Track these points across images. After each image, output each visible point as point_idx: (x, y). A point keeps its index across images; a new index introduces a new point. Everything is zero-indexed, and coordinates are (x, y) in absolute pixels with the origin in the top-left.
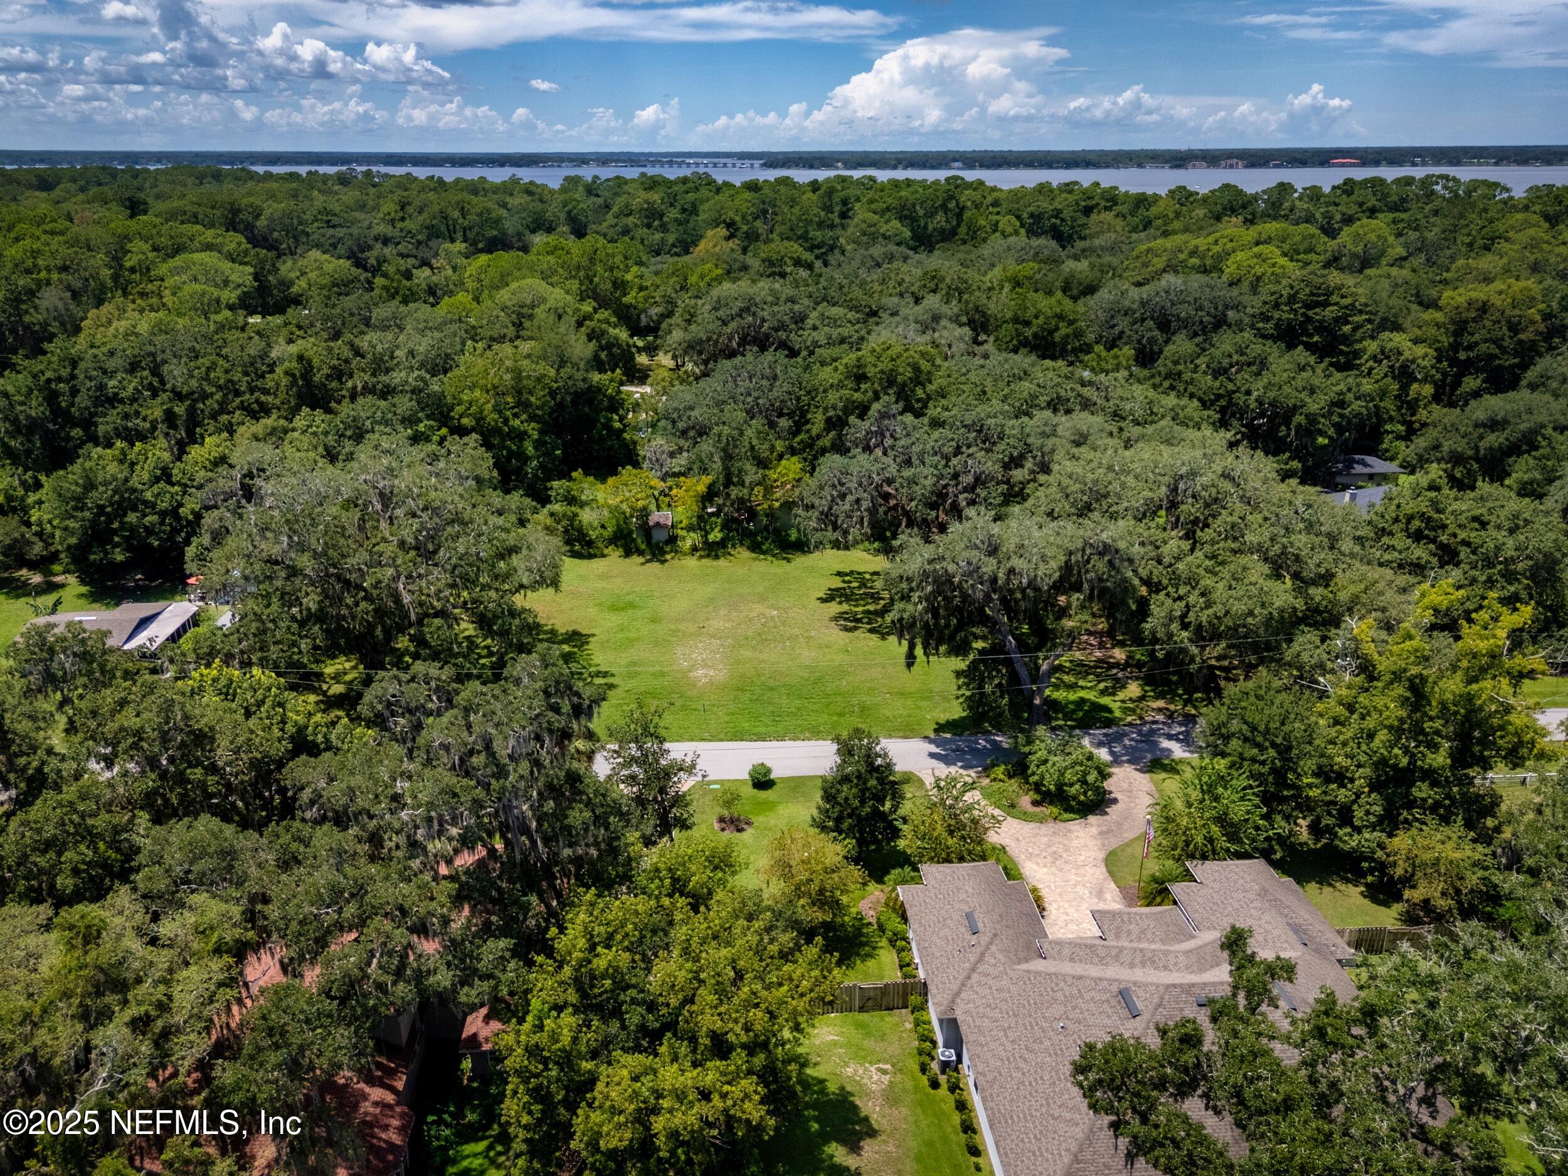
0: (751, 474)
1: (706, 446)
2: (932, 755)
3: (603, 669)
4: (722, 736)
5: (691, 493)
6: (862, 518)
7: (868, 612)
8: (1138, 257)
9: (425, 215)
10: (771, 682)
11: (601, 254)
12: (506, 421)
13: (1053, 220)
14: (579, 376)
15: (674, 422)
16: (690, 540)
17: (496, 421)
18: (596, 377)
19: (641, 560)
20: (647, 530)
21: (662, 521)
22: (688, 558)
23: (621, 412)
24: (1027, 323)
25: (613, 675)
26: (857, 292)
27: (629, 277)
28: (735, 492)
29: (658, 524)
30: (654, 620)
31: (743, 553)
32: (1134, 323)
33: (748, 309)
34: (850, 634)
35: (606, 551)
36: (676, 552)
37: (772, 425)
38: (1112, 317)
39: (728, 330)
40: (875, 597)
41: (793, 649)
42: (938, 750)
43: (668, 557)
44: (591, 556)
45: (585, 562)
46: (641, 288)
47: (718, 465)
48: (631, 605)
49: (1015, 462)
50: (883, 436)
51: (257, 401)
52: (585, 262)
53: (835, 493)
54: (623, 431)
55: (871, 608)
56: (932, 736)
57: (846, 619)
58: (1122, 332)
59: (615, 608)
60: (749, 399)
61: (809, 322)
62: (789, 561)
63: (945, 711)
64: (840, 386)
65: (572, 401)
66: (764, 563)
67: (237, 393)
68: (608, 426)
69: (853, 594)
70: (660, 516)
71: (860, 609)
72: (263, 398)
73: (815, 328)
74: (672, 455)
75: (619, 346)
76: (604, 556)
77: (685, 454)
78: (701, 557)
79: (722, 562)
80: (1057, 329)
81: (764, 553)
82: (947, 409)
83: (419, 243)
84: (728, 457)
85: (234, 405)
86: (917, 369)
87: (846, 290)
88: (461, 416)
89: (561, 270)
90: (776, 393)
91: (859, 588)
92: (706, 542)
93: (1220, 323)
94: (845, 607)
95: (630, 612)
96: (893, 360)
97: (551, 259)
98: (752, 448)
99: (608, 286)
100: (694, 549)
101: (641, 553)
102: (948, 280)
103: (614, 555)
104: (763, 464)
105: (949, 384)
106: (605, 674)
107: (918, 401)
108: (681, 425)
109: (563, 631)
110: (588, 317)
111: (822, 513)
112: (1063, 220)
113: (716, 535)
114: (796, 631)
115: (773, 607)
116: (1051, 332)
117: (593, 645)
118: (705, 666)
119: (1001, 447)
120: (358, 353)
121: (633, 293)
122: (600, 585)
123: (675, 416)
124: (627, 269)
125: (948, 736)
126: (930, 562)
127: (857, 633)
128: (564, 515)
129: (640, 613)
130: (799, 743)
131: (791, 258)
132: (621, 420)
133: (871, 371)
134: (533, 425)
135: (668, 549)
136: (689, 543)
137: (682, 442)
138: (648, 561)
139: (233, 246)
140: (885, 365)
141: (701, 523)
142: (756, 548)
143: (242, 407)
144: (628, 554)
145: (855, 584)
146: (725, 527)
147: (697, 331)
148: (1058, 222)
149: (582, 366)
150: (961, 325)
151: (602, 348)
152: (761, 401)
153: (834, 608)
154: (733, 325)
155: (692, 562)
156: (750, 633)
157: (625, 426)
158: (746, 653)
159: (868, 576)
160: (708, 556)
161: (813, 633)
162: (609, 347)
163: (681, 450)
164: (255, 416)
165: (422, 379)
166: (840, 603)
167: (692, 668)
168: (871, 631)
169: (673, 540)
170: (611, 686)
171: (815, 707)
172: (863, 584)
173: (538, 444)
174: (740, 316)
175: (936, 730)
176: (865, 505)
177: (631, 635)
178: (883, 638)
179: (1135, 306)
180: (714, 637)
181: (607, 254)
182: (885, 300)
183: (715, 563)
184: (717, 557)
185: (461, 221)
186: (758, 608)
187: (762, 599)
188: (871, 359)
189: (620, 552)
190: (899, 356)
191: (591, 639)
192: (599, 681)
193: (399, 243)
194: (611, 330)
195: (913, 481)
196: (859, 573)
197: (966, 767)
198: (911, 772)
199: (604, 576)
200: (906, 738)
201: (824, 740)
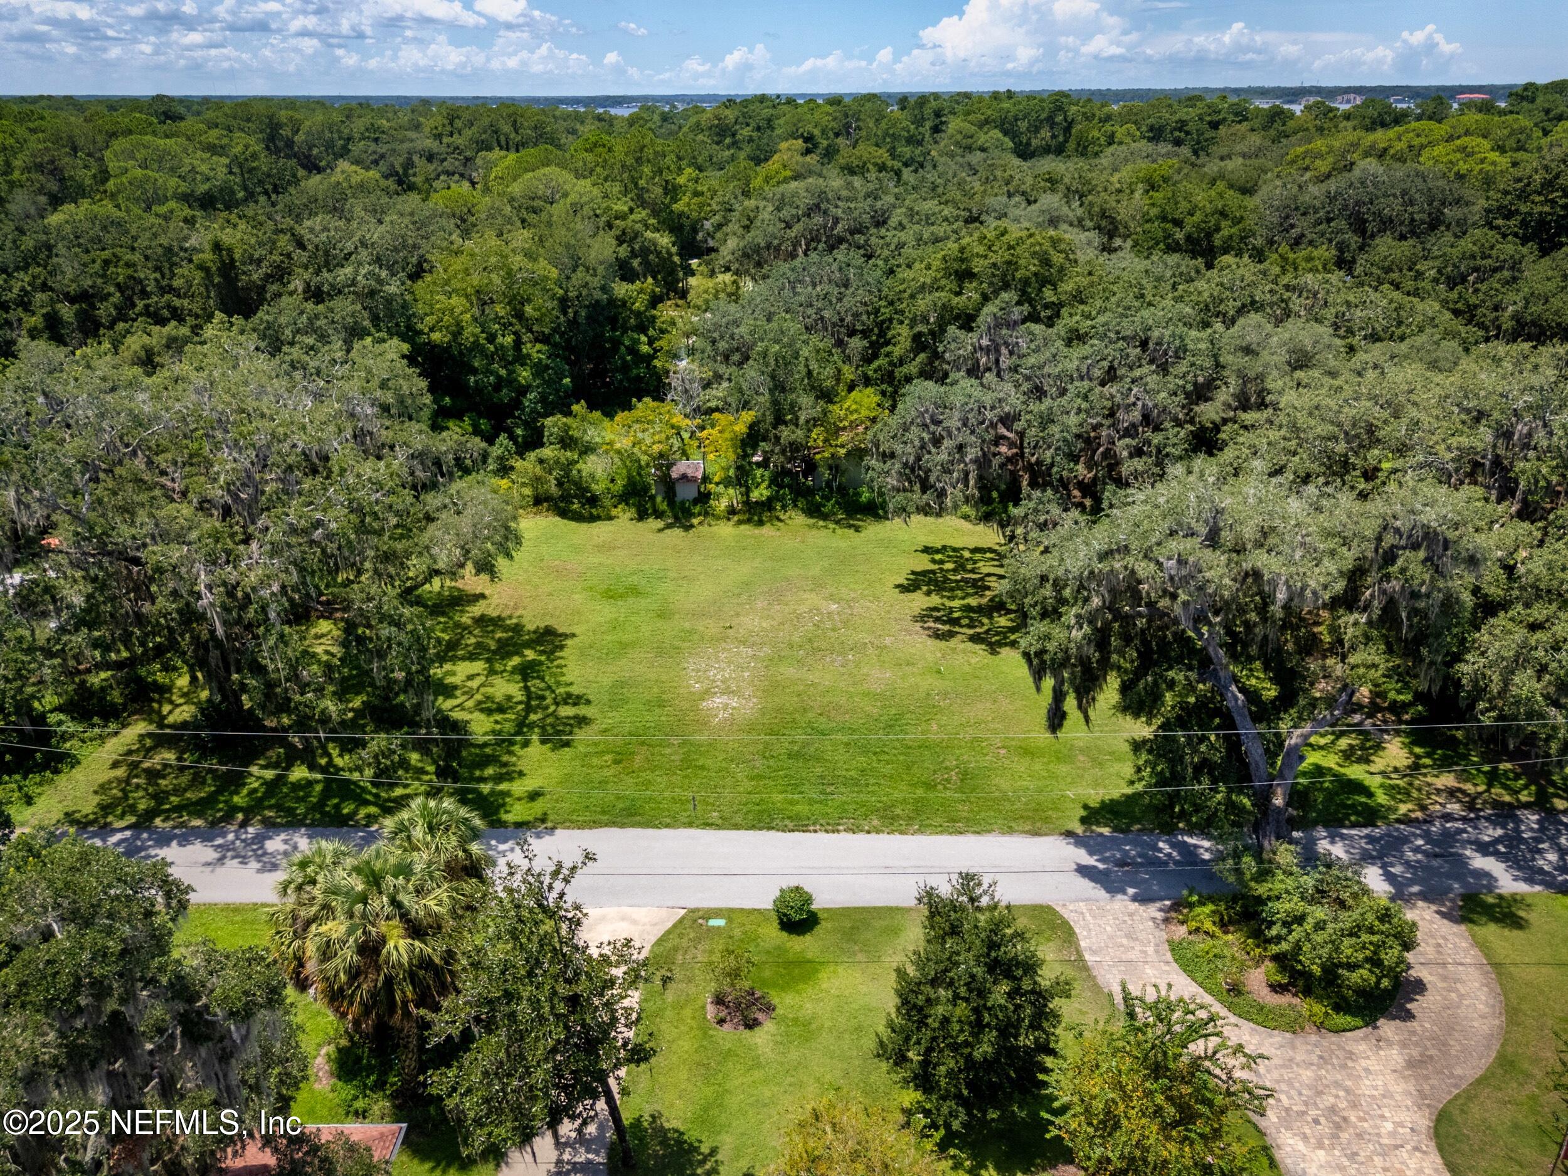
0: (808, 406)
1: (752, 372)
2: (1083, 871)
3: (575, 690)
4: (738, 819)
5: (727, 435)
6: (967, 474)
7: (968, 608)
8: (1293, 162)
9: (474, 129)
10: (823, 723)
11: (649, 152)
12: (492, 338)
13: (1177, 134)
14: (595, 282)
15: (714, 342)
16: (726, 498)
17: (474, 335)
18: (621, 289)
19: (660, 524)
20: (669, 485)
21: (690, 472)
22: (722, 523)
23: (651, 332)
24: (1178, 223)
25: (588, 702)
26: (954, 193)
27: (681, 180)
28: (786, 434)
29: (684, 477)
30: (663, 614)
31: (797, 519)
32: (1319, 222)
33: (818, 206)
34: (943, 644)
35: (614, 512)
36: (706, 514)
37: (840, 343)
38: (1287, 217)
39: (792, 233)
40: (979, 586)
41: (858, 665)
42: (1090, 861)
43: (695, 521)
44: (593, 519)
45: (584, 526)
46: (697, 194)
47: (764, 399)
48: (634, 591)
49: (1201, 393)
50: (998, 351)
51: (168, 306)
52: (630, 161)
53: (926, 436)
54: (653, 357)
55: (973, 601)
56: (1079, 829)
57: (937, 620)
58: (1303, 235)
59: (610, 595)
60: (810, 311)
61: (893, 221)
62: (857, 529)
63: (1096, 784)
64: (935, 287)
65: (588, 318)
66: (824, 532)
67: (145, 294)
68: (633, 350)
69: (946, 579)
70: (690, 466)
71: (956, 603)
72: (177, 302)
73: (901, 226)
74: (707, 385)
75: (659, 253)
76: (610, 518)
77: (725, 384)
78: (740, 522)
79: (767, 530)
80: (1218, 229)
81: (825, 517)
82: (1089, 317)
84: (779, 387)
85: (138, 309)
86: (1046, 262)
87: (940, 190)
88: (432, 329)
89: (599, 169)
90: (848, 302)
91: (955, 570)
92: (747, 503)
93: (1435, 223)
94: (935, 600)
95: (631, 600)
96: (1010, 247)
97: (589, 157)
98: (810, 373)
99: (659, 191)
100: (732, 511)
101: (659, 515)
102: (1066, 180)
103: (624, 516)
104: (827, 396)
105: (1092, 285)
106: (576, 700)
107: (1046, 306)
108: (722, 345)
109: (531, 627)
110: (621, 217)
111: (906, 465)
112: (1188, 133)
113: (759, 493)
114: (864, 637)
115: (831, 598)
116: (1209, 235)
117: (569, 653)
118: (727, 691)
119: (1182, 367)
120: (301, 245)
121: (686, 199)
122: (595, 560)
123: (716, 335)
124: (680, 170)
125: (1106, 831)
127: (954, 642)
128: (557, 462)
129: (643, 603)
130: (861, 837)
131: (875, 164)
132: (650, 343)
133: (978, 266)
134: (538, 346)
135: (697, 509)
136: (722, 505)
137: (722, 369)
138: (669, 526)
140: (999, 256)
141: (741, 477)
142: (814, 511)
143: (146, 312)
144: (642, 516)
145: (949, 566)
146: (775, 481)
147: (757, 236)
148: (1182, 135)
149: (601, 270)
150: (1085, 229)
151: (633, 254)
152: (826, 314)
153: (920, 601)
154: (798, 228)
155: (726, 530)
156: (796, 639)
157: (656, 351)
158: (789, 671)
159: (967, 554)
160: (749, 521)
161: (888, 641)
162: (644, 252)
163: (718, 377)
164: (162, 322)
165: (380, 281)
166: (928, 593)
167: (707, 693)
168: (975, 639)
169: (704, 498)
170: (582, 721)
171: (887, 769)
172: (961, 567)
173: (539, 369)
174: (809, 216)
175: (1083, 821)
176: (972, 453)
177: (626, 637)
178: (994, 652)
179: (1317, 203)
180: (744, 643)
181: (656, 153)
182: (991, 201)
183: (757, 531)
184: (761, 523)
185: (513, 135)
186: (812, 599)
187: (818, 585)
188: (981, 250)
189: (632, 513)
190: (1020, 241)
191: (569, 642)
192: (566, 711)
193: (445, 159)
194: (649, 234)
195: (1047, 420)
196: (955, 550)
197: (1142, 899)
198: (1049, 908)
199: (605, 548)
200: (1036, 833)
201: (901, 833)
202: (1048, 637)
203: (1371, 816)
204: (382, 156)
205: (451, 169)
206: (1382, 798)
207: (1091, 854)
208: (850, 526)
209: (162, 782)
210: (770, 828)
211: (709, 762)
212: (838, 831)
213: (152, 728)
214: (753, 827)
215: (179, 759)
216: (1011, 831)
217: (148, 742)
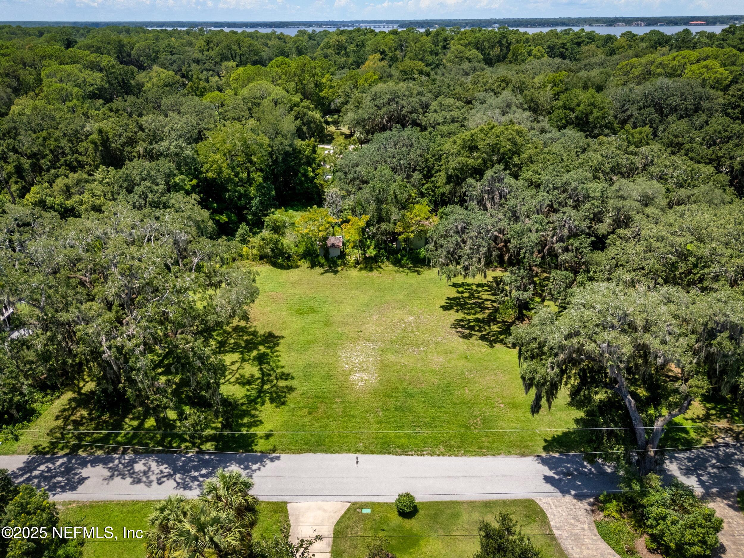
0: (395, 214)
1: (366, 192)
2: (547, 479)
3: (286, 370)
4: (373, 448)
5: (355, 227)
6: (480, 259)
7: (477, 320)
8: (621, 69)
9: (219, 47)
10: (411, 389)
11: (308, 67)
12: (237, 175)
13: (561, 50)
14: (287, 143)
15: (346, 173)
16: (354, 255)
17: (228, 174)
18: (299, 143)
19: (321, 270)
20: (326, 250)
21: (336, 243)
22: (353, 269)
23: (314, 166)
24: (572, 110)
25: (293, 378)
26: (459, 90)
27: (324, 80)
28: (383, 226)
29: (333, 245)
30: (327, 324)
31: (388, 267)
32: (640, 109)
33: (394, 99)
34: (466, 341)
35: (299, 263)
36: (345, 264)
37: (408, 177)
38: (624, 105)
39: (381, 113)
40: (481, 307)
41: (426, 352)
42: (550, 473)
43: (339, 268)
44: (288, 267)
45: (285, 271)
46: (331, 87)
47: (373, 206)
48: (312, 310)
49: (598, 218)
50: (493, 192)
51: (76, 160)
52: (299, 72)
53: (459, 239)
54: (314, 178)
55: (480, 316)
56: (544, 455)
57: (462, 327)
58: (632, 115)
59: (301, 312)
60: (394, 160)
61: (432, 108)
62: (419, 273)
64: (459, 154)
65: (283, 159)
66: (403, 275)
67: (64, 154)
68: (305, 175)
69: (466, 303)
70: (336, 240)
71: (471, 317)
72: (80, 158)
73: (436, 111)
74: (343, 197)
75: (315, 122)
76: (297, 267)
77: (352, 196)
78: (361, 269)
79: (375, 273)
80: (592, 113)
81: (402, 266)
82: (536, 173)
83: (216, 63)
84: (379, 202)
85: (61, 162)
86: (515, 143)
87: (452, 88)
88: (207, 171)
89: (283, 76)
90: (412, 156)
91: (469, 298)
92: (365, 258)
93: (697, 109)
94: (460, 315)
95: (311, 315)
96: (497, 136)
97: (279, 70)
98: (396, 196)
99: (313, 86)
100: (357, 263)
101: (322, 266)
102: (514, 82)
103: (304, 265)
104: (403, 207)
105: (537, 154)
106: (287, 376)
107: (515, 166)
108: (350, 176)
109: (261, 332)
110: (297, 105)
111: (448, 252)
112: (567, 49)
113: (371, 252)
114: (428, 337)
115: (410, 313)
116: (587, 115)
117: (281, 348)
118: (362, 370)
119: (588, 206)
120: (142, 129)
121: (326, 90)
122: (292, 291)
123: (346, 169)
124: (323, 76)
125: (557, 455)
126: (568, 337)
127: (473, 340)
128: (271, 240)
129: (317, 317)
130: (435, 458)
131: (417, 70)
132: (313, 171)
133: (481, 144)
134: (259, 174)
135: (339, 262)
136: (351, 259)
137: (350, 187)
138: (326, 272)
139: (106, 62)
140: (492, 140)
141: (362, 245)
142: (397, 263)
143: (66, 164)
144: (313, 265)
145: (466, 295)
146: (377, 246)
147: (363, 113)
148: (564, 50)
149: (289, 135)
150: (525, 110)
151: (304, 124)
152: (402, 162)
153: (454, 316)
154: (384, 110)
155: (354, 273)
156: (394, 338)
157: (316, 175)
158: (392, 358)
159: (474, 287)
160: (366, 268)
161: (440, 339)
162: (308, 123)
163: (349, 193)
164: (73, 169)
165: (181, 148)
166: (457, 311)
167: (352, 371)
168: (482, 338)
169: (342, 255)
170: (291, 389)
171: (445, 417)
172: (472, 296)
173: (260, 188)
174: (389, 104)
175: (545, 449)
176: (483, 250)
177: (310, 338)
178: (492, 347)
179: (638, 98)
180: (368, 340)
181: (311, 67)
182: (477, 94)
183: (370, 274)
184: (371, 270)
185: (238, 51)
186: (400, 314)
187: (402, 306)
188: (481, 136)
189: (308, 264)
190: (502, 133)
191: (281, 341)
192: (282, 383)
193: (205, 63)
194: (310, 113)
196: (468, 285)
197: (579, 497)
198: (533, 501)
199: (295, 284)
200: (522, 455)
201: (456, 455)
202: (536, 371)
203: (688, 445)
204: (175, 61)
205: (208, 68)
206: (693, 435)
207: (551, 469)
208: (415, 271)
209: (81, 428)
210: (389, 453)
211: (356, 413)
212: (424, 455)
213: (75, 395)
214: (380, 453)
215: (89, 414)
216: (509, 454)
217: (73, 404)
